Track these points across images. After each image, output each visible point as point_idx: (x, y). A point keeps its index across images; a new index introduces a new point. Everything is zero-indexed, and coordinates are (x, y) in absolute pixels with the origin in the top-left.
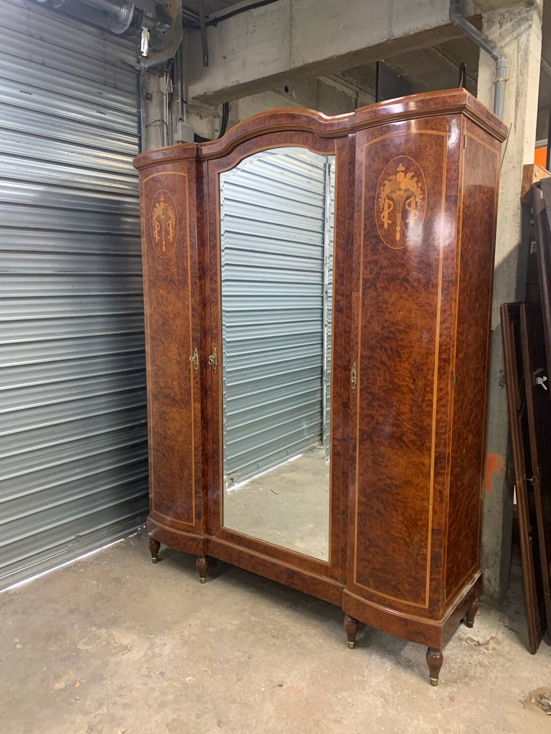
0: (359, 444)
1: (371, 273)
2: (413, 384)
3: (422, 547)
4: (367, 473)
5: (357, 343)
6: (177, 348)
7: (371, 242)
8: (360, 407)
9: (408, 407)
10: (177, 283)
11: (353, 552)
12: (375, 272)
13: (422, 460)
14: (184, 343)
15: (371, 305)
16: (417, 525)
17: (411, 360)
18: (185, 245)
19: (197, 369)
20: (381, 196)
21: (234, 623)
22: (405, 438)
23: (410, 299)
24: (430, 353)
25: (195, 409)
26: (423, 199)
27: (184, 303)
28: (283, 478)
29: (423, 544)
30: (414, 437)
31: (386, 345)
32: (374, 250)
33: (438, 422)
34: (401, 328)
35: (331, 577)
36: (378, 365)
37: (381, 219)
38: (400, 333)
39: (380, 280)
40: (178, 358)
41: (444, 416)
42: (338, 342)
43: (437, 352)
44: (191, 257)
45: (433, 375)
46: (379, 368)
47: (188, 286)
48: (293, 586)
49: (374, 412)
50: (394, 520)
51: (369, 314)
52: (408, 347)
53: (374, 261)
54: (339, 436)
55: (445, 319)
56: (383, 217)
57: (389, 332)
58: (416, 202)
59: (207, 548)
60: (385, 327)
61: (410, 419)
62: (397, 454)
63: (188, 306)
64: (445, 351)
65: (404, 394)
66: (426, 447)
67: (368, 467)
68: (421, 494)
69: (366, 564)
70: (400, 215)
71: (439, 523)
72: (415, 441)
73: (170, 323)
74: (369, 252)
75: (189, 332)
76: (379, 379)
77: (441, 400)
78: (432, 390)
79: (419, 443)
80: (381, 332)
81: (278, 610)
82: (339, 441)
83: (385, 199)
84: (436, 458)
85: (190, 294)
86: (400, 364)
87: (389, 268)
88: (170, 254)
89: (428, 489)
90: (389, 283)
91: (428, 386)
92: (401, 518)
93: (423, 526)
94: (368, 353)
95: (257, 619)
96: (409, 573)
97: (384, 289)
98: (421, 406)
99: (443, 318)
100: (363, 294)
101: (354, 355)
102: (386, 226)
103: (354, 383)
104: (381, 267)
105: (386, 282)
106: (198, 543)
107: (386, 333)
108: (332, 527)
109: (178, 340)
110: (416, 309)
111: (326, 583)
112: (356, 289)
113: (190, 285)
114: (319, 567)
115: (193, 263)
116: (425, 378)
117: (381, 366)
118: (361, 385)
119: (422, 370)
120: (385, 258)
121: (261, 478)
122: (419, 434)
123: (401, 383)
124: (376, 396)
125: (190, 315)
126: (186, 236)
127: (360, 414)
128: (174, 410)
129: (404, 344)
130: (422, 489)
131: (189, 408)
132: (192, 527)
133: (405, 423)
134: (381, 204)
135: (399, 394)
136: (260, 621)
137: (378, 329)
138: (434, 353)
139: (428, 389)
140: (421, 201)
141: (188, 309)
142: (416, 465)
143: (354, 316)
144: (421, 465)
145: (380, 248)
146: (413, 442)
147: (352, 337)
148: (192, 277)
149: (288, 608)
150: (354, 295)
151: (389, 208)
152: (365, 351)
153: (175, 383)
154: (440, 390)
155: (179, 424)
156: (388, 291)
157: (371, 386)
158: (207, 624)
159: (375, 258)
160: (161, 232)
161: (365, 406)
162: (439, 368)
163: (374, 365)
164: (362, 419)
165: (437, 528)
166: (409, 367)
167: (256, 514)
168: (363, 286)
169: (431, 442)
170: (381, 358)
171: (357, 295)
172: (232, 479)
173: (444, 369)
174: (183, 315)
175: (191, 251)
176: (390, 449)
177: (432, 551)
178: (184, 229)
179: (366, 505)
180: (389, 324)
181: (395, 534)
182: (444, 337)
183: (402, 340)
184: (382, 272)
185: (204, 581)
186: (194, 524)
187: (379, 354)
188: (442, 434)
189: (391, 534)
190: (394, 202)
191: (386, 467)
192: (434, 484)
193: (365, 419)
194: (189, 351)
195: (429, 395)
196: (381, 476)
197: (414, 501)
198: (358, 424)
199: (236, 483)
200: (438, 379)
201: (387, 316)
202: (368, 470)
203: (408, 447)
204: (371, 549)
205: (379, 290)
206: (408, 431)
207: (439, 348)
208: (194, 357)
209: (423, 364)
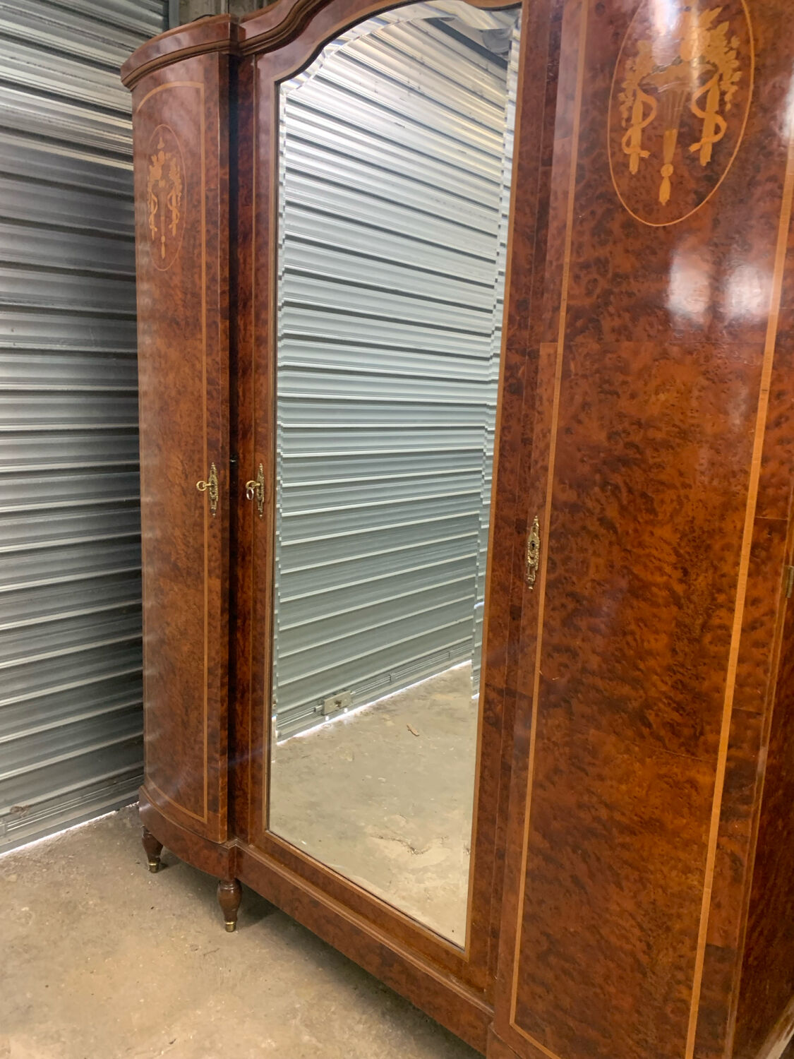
0: (539, 712)
1: (589, 293)
2: (681, 581)
3: (679, 982)
4: (553, 783)
5: (546, 469)
6: (182, 462)
7: (593, 213)
8: (545, 625)
9: (664, 639)
10: (183, 323)
11: (512, 953)
12: (598, 291)
13: (692, 773)
14: (193, 451)
15: (584, 376)
16: (668, 929)
17: (679, 519)
18: (198, 242)
19: (214, 508)
20: (624, 85)
21: (263, 1046)
22: (651, 717)
23: (688, 359)
24: (733, 505)
25: (210, 591)
26: (743, 84)
27: (193, 365)
28: (434, 703)
29: (680, 976)
30: (676, 716)
31: (617, 479)
32: (601, 233)
33: (740, 683)
34: (659, 436)
35: (469, 983)
36: (593, 525)
37: (621, 150)
38: (656, 450)
39: (611, 309)
40: (183, 482)
41: (760, 671)
42: (507, 465)
43: (752, 503)
44: (209, 267)
45: (737, 564)
46: (596, 536)
47: (201, 330)
48: (389, 984)
49: (578, 643)
50: (614, 907)
51: (578, 399)
52: (675, 487)
53: (598, 261)
54: (499, 682)
55: (780, 417)
56: (628, 144)
57: (630, 445)
58: (723, 94)
59: (239, 866)
60: (617, 433)
61: (669, 668)
62: (628, 751)
63: (201, 372)
64: (774, 501)
65: (655, 604)
66: (705, 743)
67: (557, 771)
68: (682, 855)
69: (539, 990)
70: (675, 132)
71: (725, 932)
72: (678, 724)
73: (171, 409)
74: (586, 238)
75: (201, 429)
76: (593, 561)
77: (754, 628)
78: (732, 601)
79: (687, 732)
80: (606, 444)
81: (364, 1017)
82: (500, 692)
83: (634, 95)
84: (729, 774)
85: (203, 347)
86: (649, 528)
87: (636, 278)
88: (173, 262)
89: (704, 846)
90: (634, 319)
91: (720, 591)
92: (629, 905)
93: (683, 932)
94: (570, 496)
95: (314, 1041)
96: (641, 1036)
97: (620, 334)
98: (698, 641)
99: (775, 414)
100: (567, 347)
101: (537, 499)
102: (634, 167)
103: (532, 567)
104: (616, 275)
105: (627, 316)
106: (221, 854)
107: (619, 449)
108: (475, 879)
109: (183, 444)
110: (703, 389)
111: (456, 996)
112: (549, 336)
113: (204, 329)
114: (444, 956)
115: (212, 280)
116: (716, 568)
117: (602, 531)
118: (548, 572)
119: (709, 547)
120: (627, 251)
121: (394, 702)
122: (688, 709)
123: (650, 578)
124: (585, 602)
125: (205, 393)
126: (199, 221)
127: (544, 644)
128: (176, 589)
129: (663, 477)
130: (686, 844)
131: (200, 587)
132: (203, 824)
133: (655, 677)
134: (623, 108)
135: (642, 604)
136: (320, 1045)
137: (600, 437)
138: (745, 505)
139: (721, 598)
140: (735, 88)
141: (201, 380)
142: (677, 784)
143: (541, 404)
144: (688, 786)
145: (616, 227)
146: (673, 728)
147: (535, 455)
148: (208, 311)
149: (383, 1014)
150: (544, 350)
151: (645, 116)
152: (563, 491)
153: (178, 533)
154: (752, 602)
155: (184, 619)
156: (629, 339)
157: (574, 579)
158: (207, 1044)
159: (601, 252)
160: (160, 216)
161: (556, 623)
162: (755, 546)
163: (584, 528)
164: (547, 655)
165: (719, 943)
166: (674, 539)
167: (370, 777)
168: (567, 326)
169: (718, 732)
170: (603, 510)
171: (552, 351)
172: (338, 703)
173: (767, 550)
174: (192, 393)
175: (209, 254)
176: (613, 738)
177: (702, 997)
178: (196, 206)
179: (547, 859)
180: (626, 424)
181: (613, 939)
182: (773, 466)
183: (660, 466)
184: (616, 290)
185: (232, 928)
186: (205, 820)
187: (598, 501)
188: (750, 715)
189: (602, 937)
190: (658, 100)
191: (601, 778)
192: (720, 835)
193: (556, 655)
194: (200, 468)
195: (723, 613)
196: (586, 798)
197: (665, 870)
198: (538, 664)
199: (346, 710)
200: (750, 575)
201: (624, 404)
202: (556, 779)
203: (659, 738)
204: (552, 959)
205: (609, 337)
206: (661, 700)
207: (759, 493)
208: (210, 484)
209: (711, 534)
